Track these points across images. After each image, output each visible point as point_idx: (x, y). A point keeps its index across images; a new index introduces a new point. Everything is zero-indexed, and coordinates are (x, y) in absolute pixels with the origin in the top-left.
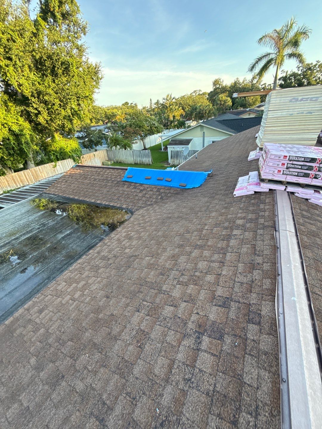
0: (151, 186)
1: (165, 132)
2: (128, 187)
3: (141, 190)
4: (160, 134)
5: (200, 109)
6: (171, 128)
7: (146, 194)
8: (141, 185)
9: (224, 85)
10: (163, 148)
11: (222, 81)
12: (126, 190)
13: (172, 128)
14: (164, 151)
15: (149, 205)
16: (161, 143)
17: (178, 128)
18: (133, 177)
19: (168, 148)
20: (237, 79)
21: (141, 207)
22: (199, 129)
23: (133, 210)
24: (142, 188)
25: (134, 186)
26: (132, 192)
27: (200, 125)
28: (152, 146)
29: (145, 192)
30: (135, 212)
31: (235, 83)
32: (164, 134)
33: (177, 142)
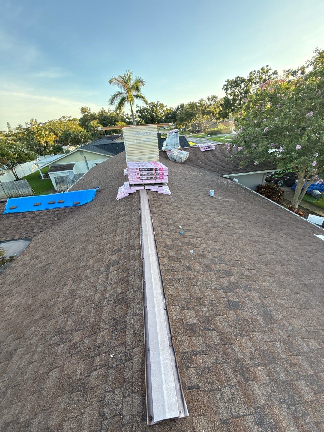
0: (43, 211)
1: (40, 159)
2: (14, 219)
3: (33, 217)
4: (34, 161)
5: (75, 135)
6: (46, 154)
7: (40, 220)
8: (31, 212)
9: (92, 112)
10: (42, 175)
11: (89, 109)
12: (13, 221)
13: (48, 154)
14: (45, 178)
15: (47, 228)
16: (39, 171)
17: (55, 154)
18: (17, 207)
19: (50, 175)
20: (103, 108)
21: (38, 233)
22: (79, 154)
23: (30, 238)
24: (33, 215)
25: (22, 216)
26: (22, 222)
27: (79, 150)
28: (26, 175)
29: (38, 218)
30: (32, 238)
31: (102, 111)
32: (39, 160)
33: (59, 168)
